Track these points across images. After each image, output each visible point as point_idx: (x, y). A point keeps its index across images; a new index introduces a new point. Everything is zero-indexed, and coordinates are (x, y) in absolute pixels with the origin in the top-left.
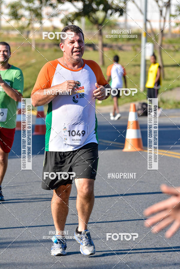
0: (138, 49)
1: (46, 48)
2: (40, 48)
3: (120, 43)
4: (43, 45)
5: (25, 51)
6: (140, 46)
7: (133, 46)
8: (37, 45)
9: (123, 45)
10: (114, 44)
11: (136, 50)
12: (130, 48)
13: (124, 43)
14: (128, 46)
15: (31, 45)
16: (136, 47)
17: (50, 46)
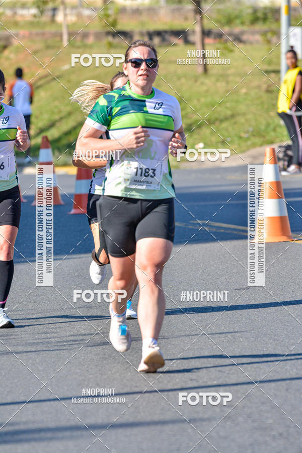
0: (274, 39)
1: (91, 40)
2: (78, 43)
3: (237, 29)
4: (85, 36)
5: (48, 47)
6: (277, 34)
7: (264, 34)
8: (70, 34)
9: (243, 33)
10: (226, 29)
11: (268, 42)
12: (258, 37)
13: (245, 28)
14: (253, 33)
15: (61, 36)
16: (269, 35)
17: (98, 36)
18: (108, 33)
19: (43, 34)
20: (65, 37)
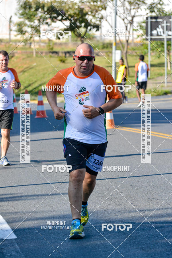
0: (110, 55)
1: (44, 55)
2: (39, 55)
4: (42, 53)
5: (28, 57)
6: (111, 52)
7: (107, 53)
8: (37, 52)
9: (99, 52)
11: (108, 56)
12: (104, 54)
13: (100, 50)
14: (103, 52)
15: (33, 53)
16: (109, 53)
17: (46, 53)
18: (50, 52)
19: (26, 52)
20: (34, 53)
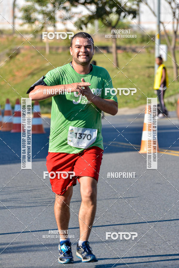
0: (152, 51)
1: (60, 51)
2: (54, 51)
3: (134, 45)
4: (57, 49)
6: (153, 48)
7: (147, 48)
8: (51, 48)
9: (137, 47)
10: (128, 46)
11: (149, 52)
12: (144, 50)
13: (138, 45)
14: (141, 48)
15: (45, 48)
16: (150, 49)
17: (64, 49)
20: (47, 49)
